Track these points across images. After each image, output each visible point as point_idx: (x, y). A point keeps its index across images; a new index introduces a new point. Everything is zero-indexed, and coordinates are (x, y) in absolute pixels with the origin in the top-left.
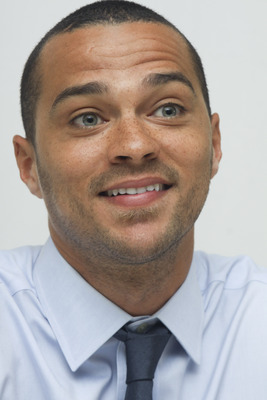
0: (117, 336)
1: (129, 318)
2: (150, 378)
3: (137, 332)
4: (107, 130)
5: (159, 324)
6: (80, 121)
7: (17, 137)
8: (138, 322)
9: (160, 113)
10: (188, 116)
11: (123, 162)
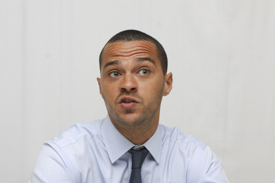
0: (129, 151)
1: (134, 145)
2: (140, 168)
3: (136, 150)
4: (121, 78)
5: (145, 148)
6: (112, 75)
7: (98, 79)
8: (137, 147)
9: (141, 72)
10: (152, 74)
11: (124, 90)
